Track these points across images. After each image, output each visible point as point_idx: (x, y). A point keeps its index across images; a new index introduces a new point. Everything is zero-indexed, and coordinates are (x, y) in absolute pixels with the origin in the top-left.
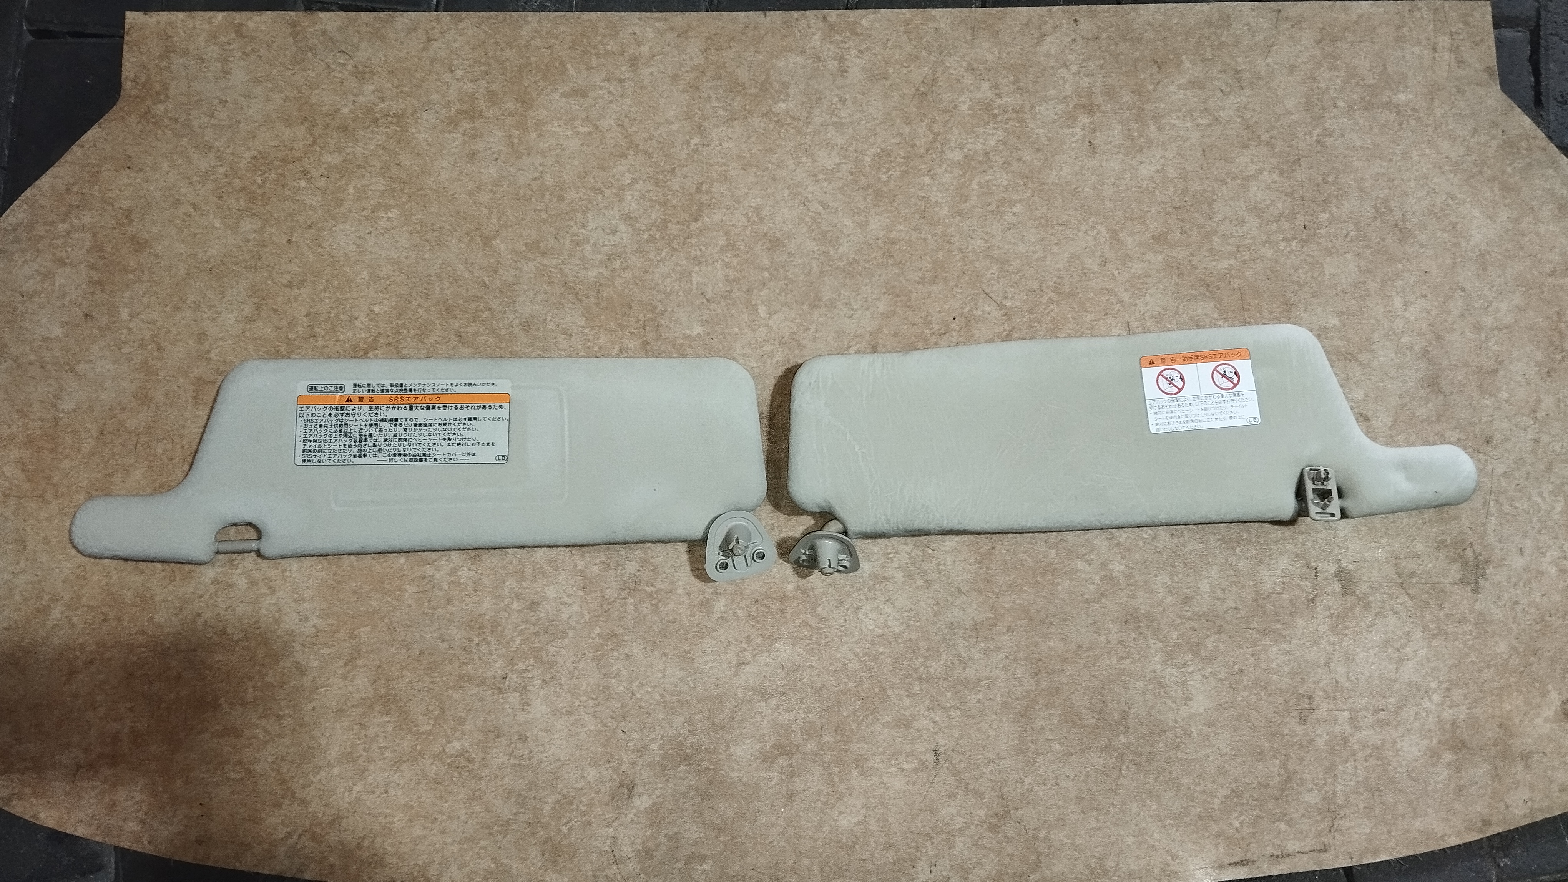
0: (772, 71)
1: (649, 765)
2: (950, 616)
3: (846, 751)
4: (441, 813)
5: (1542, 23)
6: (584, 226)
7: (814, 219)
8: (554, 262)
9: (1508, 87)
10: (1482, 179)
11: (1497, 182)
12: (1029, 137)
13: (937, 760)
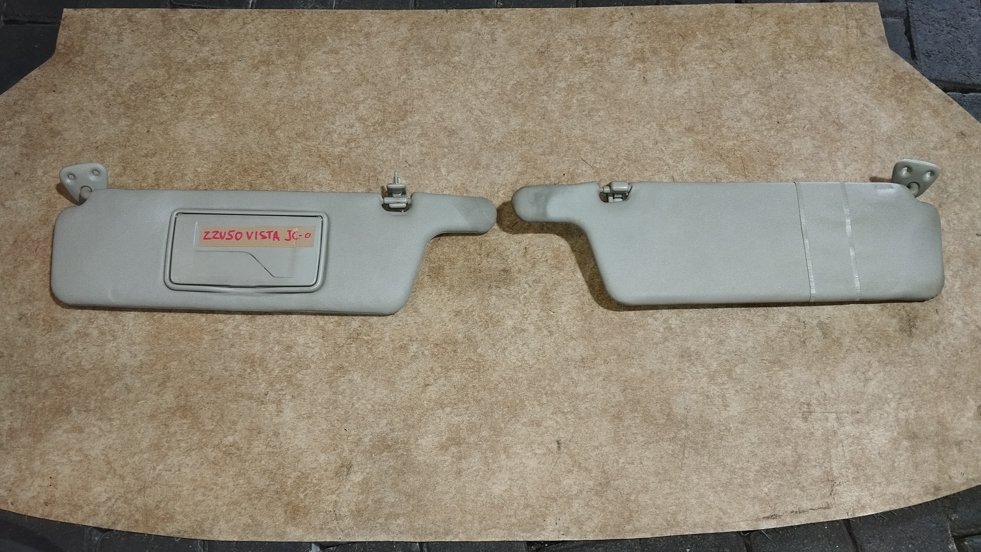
0: (451, 41)
1: (362, 452)
2: (565, 354)
3: (497, 442)
4: (216, 484)
5: (910, 15)
6: (333, 124)
7: (476, 119)
8: (314, 143)
9: (893, 46)
10: (884, 96)
11: (893, 98)
12: (607, 75)
13: (559, 448)
